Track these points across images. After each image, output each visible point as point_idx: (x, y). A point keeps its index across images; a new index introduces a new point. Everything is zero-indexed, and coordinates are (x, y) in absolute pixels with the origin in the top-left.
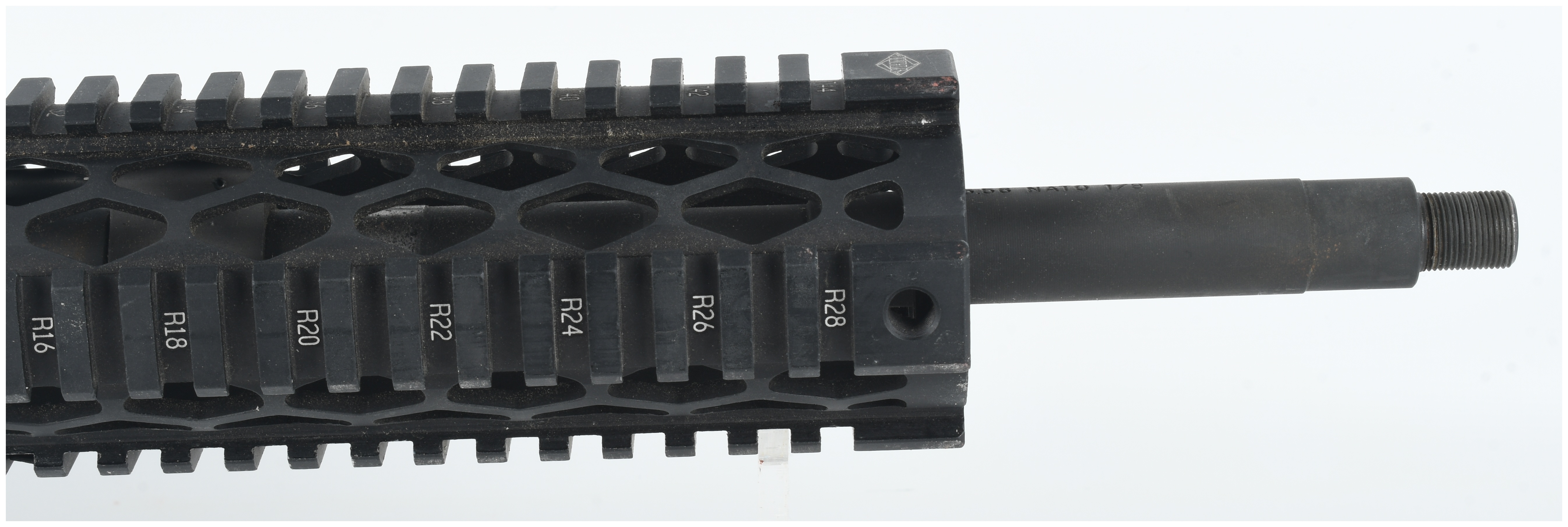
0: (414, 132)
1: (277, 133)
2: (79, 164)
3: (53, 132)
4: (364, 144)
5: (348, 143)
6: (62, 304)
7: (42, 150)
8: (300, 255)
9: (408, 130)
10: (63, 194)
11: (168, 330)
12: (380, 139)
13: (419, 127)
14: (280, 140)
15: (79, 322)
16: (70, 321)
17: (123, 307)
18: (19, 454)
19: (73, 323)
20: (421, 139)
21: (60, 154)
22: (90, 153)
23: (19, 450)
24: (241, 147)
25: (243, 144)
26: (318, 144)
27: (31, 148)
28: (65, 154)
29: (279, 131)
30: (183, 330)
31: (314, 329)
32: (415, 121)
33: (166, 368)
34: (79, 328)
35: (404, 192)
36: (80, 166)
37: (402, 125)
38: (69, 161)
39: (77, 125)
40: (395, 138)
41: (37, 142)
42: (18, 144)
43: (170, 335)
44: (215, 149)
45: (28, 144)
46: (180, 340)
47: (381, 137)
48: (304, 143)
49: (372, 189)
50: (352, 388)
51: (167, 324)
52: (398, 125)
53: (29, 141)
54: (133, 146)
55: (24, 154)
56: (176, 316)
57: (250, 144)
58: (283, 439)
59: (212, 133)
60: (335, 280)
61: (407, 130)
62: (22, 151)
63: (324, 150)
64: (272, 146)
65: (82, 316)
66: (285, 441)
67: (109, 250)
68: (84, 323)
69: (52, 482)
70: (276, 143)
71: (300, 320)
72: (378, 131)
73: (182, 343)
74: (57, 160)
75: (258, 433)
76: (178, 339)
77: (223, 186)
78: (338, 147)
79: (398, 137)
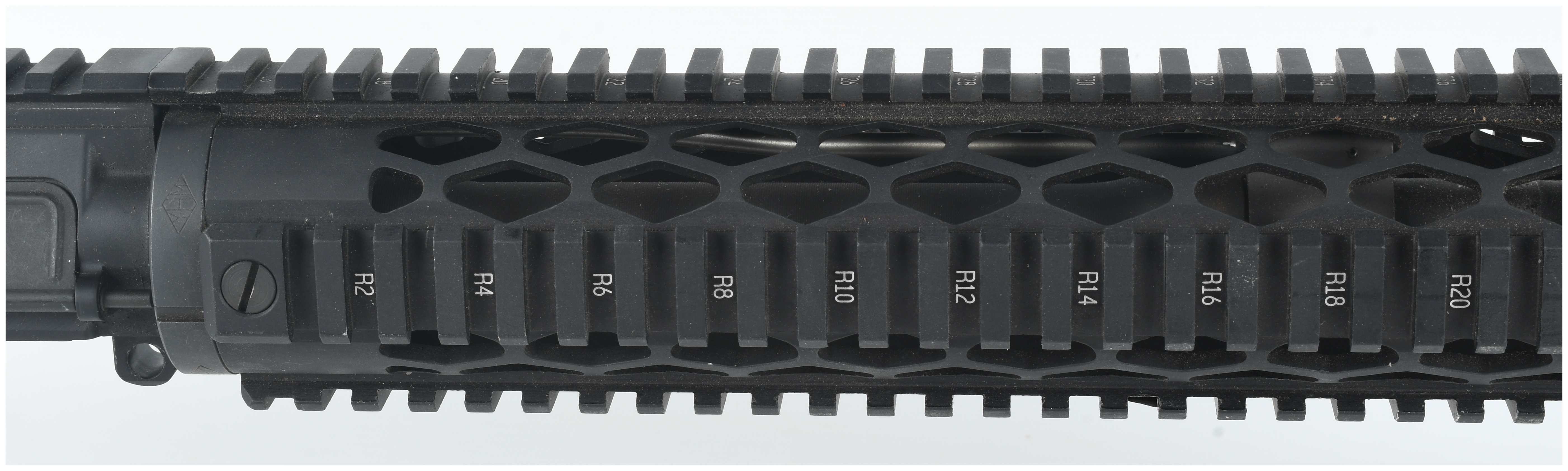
0: (1548, 111)
1: (1418, 108)
2: (1236, 131)
3: (1210, 100)
4: (1499, 120)
5: (1484, 119)
6: (1238, 261)
7: (1197, 116)
8: (1452, 223)
9: (1543, 109)
10: (1227, 158)
11: (1328, 288)
12: (1515, 116)
13: (1553, 106)
14: (1420, 115)
15: (1252, 278)
16: (1244, 278)
17: (1294, 266)
18: (1144, 396)
19: (1246, 279)
20: (1554, 118)
21: (1213, 120)
22: (1242, 121)
23: (1144, 393)
24: (1383, 120)
25: (1385, 117)
26: (1455, 119)
27: (1186, 114)
28: (1219, 121)
29: (1420, 106)
30: (1342, 289)
31: (1465, 293)
32: (1552, 101)
33: (1322, 324)
34: (1251, 284)
35: (1549, 168)
36: (1236, 132)
37: (1538, 104)
38: (1226, 128)
39: (1236, 94)
40: (1529, 115)
41: (1192, 109)
42: (1175, 109)
43: (1330, 293)
44: (1359, 120)
45: (1183, 110)
46: (1338, 298)
47: (1515, 114)
48: (1442, 118)
49: (1519, 164)
50: (1499, 349)
51: (1328, 283)
52: (1535, 103)
53: (1185, 107)
54: (1281, 115)
55: (1180, 119)
56: (1337, 276)
57: (1392, 117)
58: (1392, 393)
59: (1357, 106)
60: (1496, 248)
61: (1541, 108)
62: (1178, 116)
63: (1463, 125)
64: (1412, 120)
65: (1255, 272)
66: (1393, 395)
67: (1250, 211)
68: (1256, 279)
69: (1172, 424)
70: (1416, 117)
71: (1454, 284)
72: (1514, 109)
73: (1340, 301)
74: (1214, 126)
75: (1368, 387)
76: (1337, 297)
77: (1356, 154)
78: (1475, 123)
79: (1532, 115)
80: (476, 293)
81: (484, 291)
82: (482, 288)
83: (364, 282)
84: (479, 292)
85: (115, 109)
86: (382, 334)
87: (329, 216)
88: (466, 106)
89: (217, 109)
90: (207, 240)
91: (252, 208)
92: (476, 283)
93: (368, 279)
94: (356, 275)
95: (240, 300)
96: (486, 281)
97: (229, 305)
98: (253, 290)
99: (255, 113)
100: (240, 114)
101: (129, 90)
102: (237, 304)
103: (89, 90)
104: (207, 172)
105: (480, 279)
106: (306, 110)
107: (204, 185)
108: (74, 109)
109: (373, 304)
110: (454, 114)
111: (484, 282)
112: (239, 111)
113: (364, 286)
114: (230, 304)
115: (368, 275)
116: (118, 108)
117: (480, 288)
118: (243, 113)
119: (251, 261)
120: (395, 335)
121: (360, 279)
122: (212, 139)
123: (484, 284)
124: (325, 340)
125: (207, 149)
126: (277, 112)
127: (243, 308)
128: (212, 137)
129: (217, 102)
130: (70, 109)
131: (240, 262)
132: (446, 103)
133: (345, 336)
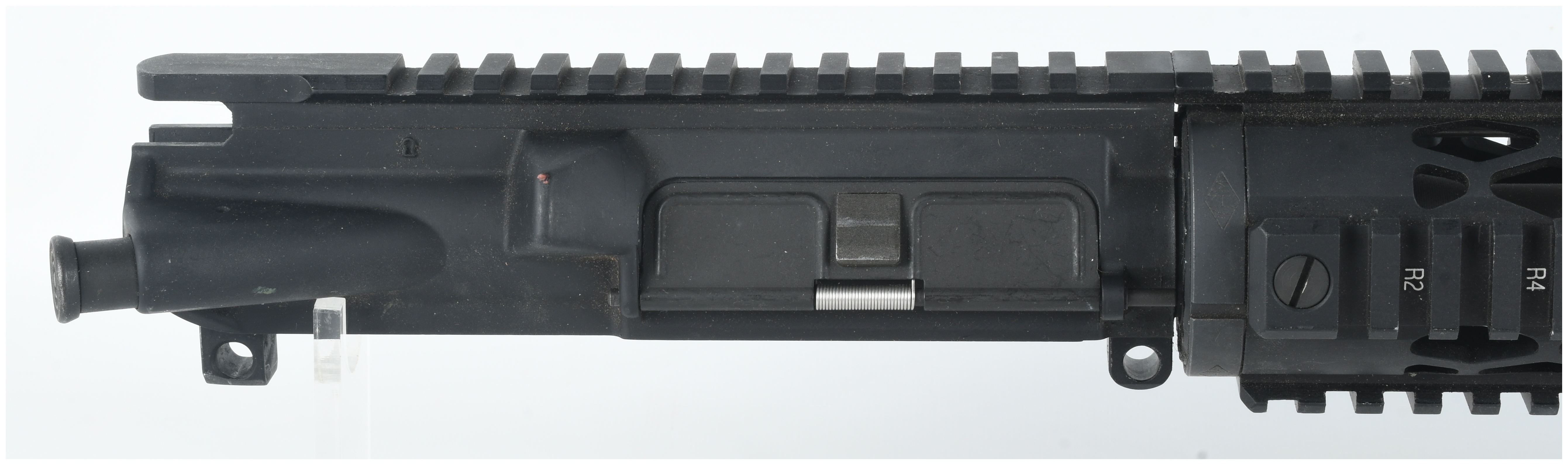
80: (1528, 288)
81: (1535, 286)
82: (1534, 283)
83: (1414, 277)
84: (1531, 286)
85: (1136, 109)
86: (1434, 328)
87: (1374, 212)
88: (1494, 105)
89: (1239, 109)
90: (1264, 236)
91: (1296, 205)
92: (1528, 278)
93: (1418, 274)
94: (1407, 270)
95: (1292, 295)
96: (1539, 276)
97: (1280, 299)
98: (1306, 284)
99: (1279, 113)
100: (1263, 113)
101: (1157, 90)
102: (1288, 299)
103: (1116, 90)
104: (1246, 170)
105: (1533, 273)
106: (1331, 110)
107: (1244, 182)
108: (1094, 109)
109: (1421, 299)
110: (1481, 113)
111: (1536, 276)
112: (1262, 110)
113: (1414, 281)
114: (1282, 299)
115: (1418, 270)
116: (1139, 108)
117: (1532, 283)
118: (1266, 113)
119: (1305, 255)
120: (1448, 329)
121: (1411, 274)
122: (1244, 138)
123: (1536, 278)
124: (1373, 335)
125: (1242, 147)
126: (1300, 111)
127: (1293, 303)
128: (1244, 135)
129: (1241, 102)
130: (1090, 109)
131: (1294, 256)
132: (1474, 102)
133: (1396, 331)
